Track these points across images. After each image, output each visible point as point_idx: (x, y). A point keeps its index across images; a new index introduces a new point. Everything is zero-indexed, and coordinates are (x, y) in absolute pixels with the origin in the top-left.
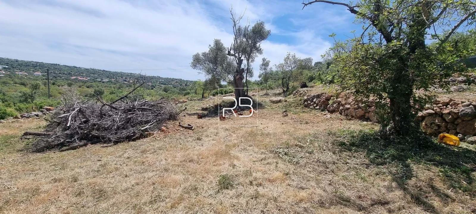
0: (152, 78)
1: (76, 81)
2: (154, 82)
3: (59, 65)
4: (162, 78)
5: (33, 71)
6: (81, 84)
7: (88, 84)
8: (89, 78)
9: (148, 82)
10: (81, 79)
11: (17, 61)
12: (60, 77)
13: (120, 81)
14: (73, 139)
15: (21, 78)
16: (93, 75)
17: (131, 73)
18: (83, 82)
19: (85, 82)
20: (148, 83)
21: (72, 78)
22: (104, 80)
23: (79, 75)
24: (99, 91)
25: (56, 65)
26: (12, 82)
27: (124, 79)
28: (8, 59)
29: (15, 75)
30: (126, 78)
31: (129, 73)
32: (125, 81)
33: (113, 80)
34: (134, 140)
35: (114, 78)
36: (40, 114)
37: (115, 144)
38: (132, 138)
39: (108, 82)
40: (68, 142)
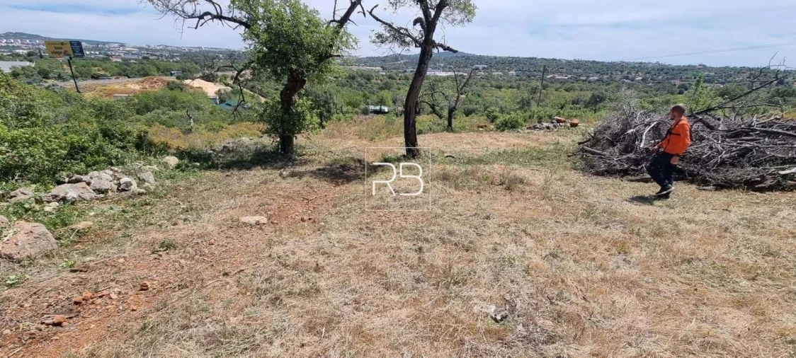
0: (686, 70)
1: (553, 81)
2: (687, 78)
3: (535, 58)
4: (710, 69)
5: (508, 70)
6: (559, 85)
7: (568, 85)
8: (570, 76)
9: (671, 79)
10: (559, 77)
11: (495, 58)
12: (534, 76)
13: (617, 79)
14: (640, 167)
15: (497, 80)
16: (575, 70)
17: (641, 63)
18: (562, 82)
19: (563, 82)
20: (672, 81)
21: (549, 77)
22: (591, 78)
23: (557, 72)
24: (599, 97)
25: (533, 58)
26: (489, 85)
27: (626, 75)
28: (488, 57)
29: (492, 76)
30: (628, 73)
31: (636, 63)
32: (627, 78)
33: (605, 77)
34: (762, 190)
35: (607, 74)
36: (551, 125)
37: (716, 190)
38: (757, 186)
39: (598, 80)
40: (633, 170)
